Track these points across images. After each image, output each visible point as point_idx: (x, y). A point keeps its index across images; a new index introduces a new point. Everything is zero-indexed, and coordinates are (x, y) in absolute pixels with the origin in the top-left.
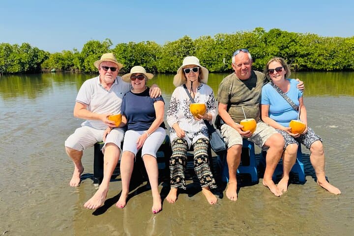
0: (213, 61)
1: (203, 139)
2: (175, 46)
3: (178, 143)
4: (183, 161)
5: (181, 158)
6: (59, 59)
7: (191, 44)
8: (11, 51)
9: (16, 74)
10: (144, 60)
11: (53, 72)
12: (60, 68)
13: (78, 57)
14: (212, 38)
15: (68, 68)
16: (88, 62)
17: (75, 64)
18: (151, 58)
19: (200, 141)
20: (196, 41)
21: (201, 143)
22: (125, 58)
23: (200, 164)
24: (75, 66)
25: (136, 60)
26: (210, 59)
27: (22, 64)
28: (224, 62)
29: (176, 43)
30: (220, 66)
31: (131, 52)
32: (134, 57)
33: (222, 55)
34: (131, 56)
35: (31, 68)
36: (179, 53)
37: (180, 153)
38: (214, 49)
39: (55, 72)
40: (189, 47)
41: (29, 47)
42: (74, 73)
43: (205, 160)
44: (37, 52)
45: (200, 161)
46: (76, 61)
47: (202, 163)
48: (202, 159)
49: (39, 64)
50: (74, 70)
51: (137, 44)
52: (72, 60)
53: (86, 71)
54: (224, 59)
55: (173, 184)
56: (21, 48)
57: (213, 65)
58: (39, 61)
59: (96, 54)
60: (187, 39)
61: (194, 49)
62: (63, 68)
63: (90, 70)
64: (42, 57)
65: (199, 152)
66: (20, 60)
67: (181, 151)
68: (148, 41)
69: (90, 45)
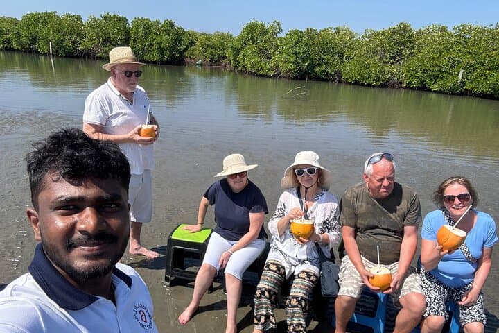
0: (442, 72)
1: (307, 273)
2: (381, 40)
3: (270, 270)
4: (270, 295)
5: (269, 291)
6: (208, 46)
7: (410, 37)
8: (151, 31)
9: (154, 63)
10: (323, 59)
11: (198, 64)
12: (208, 60)
13: (232, 47)
14: (450, 30)
15: (219, 60)
16: (244, 55)
17: (227, 55)
18: (336, 56)
19: (303, 275)
20: (420, 32)
21: (304, 278)
22: (296, 54)
23: (293, 307)
24: (227, 60)
25: (312, 60)
26: (436, 69)
27: (162, 51)
28: (460, 76)
29: (383, 34)
30: (450, 83)
31: (307, 45)
32: (309, 54)
33: (459, 62)
34: (305, 52)
35: (172, 56)
36: (384, 51)
37: (267, 283)
38: (448, 50)
39: (201, 65)
40: (404, 44)
41: (171, 25)
42: (225, 69)
43: (301, 304)
44: (182, 35)
45: (294, 302)
46: (229, 53)
47: (297, 306)
48: (297, 301)
49: (181, 52)
50: (225, 65)
51: (318, 31)
52: (225, 49)
53: (239, 69)
54: (462, 71)
55: (257, 324)
56: (162, 26)
57: (438, 80)
58: (183, 47)
59: (257, 44)
60: (403, 28)
61: (412, 48)
62: (212, 60)
63: (245, 68)
64: (187, 42)
65: (296, 290)
66: (159, 44)
67: (269, 281)
68: (337, 28)
69: (251, 29)
